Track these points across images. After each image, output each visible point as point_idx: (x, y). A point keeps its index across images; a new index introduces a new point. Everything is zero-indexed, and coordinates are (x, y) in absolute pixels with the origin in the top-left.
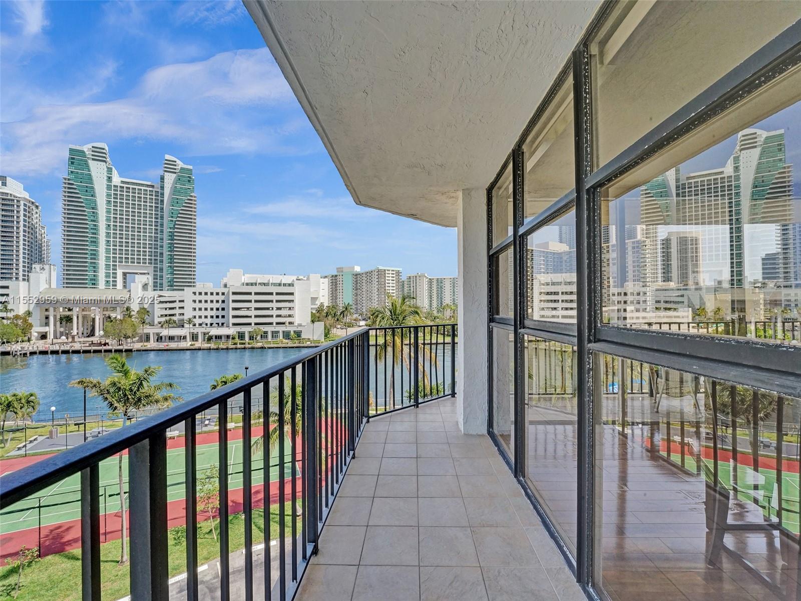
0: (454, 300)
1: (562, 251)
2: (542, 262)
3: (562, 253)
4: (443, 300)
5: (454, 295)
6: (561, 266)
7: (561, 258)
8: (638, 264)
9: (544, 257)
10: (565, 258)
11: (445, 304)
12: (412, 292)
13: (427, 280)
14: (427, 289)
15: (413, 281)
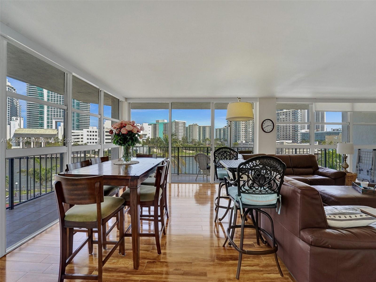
11: (206, 138)
12: (191, 132)
13: (198, 127)
14: (198, 131)
15: (192, 127)
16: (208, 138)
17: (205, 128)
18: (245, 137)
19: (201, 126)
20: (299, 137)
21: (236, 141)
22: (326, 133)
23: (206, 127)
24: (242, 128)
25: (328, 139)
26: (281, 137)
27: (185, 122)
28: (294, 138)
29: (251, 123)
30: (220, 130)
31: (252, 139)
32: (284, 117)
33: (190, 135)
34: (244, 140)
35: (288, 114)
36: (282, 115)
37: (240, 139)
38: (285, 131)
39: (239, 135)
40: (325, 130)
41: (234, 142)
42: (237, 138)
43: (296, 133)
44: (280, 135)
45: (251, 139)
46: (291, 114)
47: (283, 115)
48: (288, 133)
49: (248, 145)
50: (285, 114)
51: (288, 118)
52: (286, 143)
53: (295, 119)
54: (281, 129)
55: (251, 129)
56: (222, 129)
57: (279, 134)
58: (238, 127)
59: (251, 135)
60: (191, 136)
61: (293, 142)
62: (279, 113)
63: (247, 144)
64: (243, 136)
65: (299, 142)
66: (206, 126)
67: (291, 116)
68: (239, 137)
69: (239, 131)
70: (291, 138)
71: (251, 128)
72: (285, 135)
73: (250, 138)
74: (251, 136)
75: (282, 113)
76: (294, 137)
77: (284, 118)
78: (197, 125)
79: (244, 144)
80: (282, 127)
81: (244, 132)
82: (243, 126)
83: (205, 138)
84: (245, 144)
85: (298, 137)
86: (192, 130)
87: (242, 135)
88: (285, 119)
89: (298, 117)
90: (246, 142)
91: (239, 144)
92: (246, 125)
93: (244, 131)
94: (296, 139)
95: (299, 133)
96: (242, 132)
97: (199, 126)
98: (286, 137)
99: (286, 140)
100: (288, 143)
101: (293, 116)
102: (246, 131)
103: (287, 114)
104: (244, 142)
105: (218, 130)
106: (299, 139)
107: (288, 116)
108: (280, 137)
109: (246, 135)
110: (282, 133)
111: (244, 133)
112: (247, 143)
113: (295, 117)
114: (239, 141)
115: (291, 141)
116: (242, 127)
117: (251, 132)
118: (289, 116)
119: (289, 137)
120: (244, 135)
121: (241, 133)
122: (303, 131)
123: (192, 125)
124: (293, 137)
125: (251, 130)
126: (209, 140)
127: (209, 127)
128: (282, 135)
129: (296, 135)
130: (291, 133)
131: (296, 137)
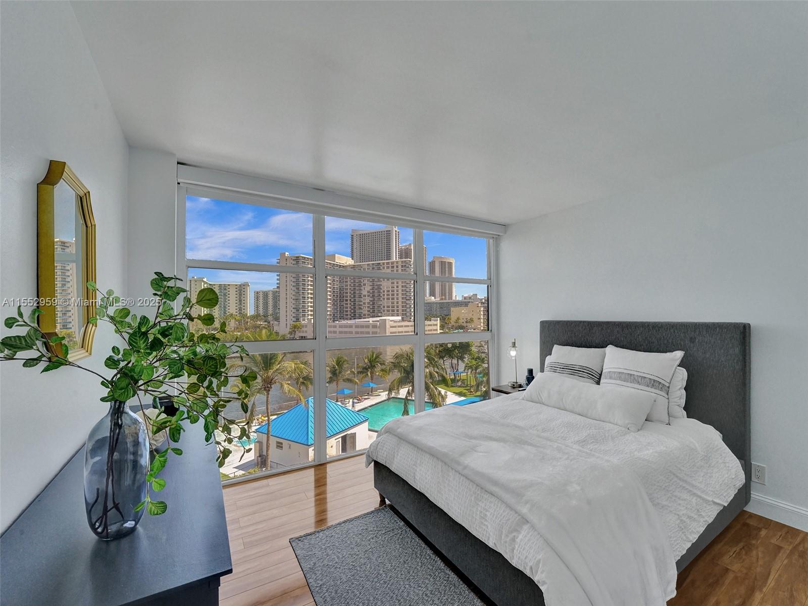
1: (348, 264)
3: (346, 266)
4: (227, 309)
11: (228, 314)
16: (234, 313)
17: (225, 289)
19: (214, 285)
21: (298, 320)
22: (454, 303)
23: (229, 287)
25: (455, 313)
26: (384, 311)
28: (405, 312)
30: (266, 294)
31: (332, 315)
32: (389, 271)
35: (395, 267)
36: (385, 268)
37: (306, 316)
38: (391, 299)
39: (305, 306)
40: (454, 299)
41: (293, 321)
42: (300, 312)
43: (408, 302)
44: (382, 307)
45: (330, 315)
46: (400, 267)
47: (388, 268)
48: (395, 304)
50: (390, 267)
52: (391, 321)
54: (384, 295)
56: (271, 293)
57: (381, 305)
58: (302, 288)
59: (330, 307)
61: (403, 320)
62: (380, 263)
66: (229, 285)
68: (305, 310)
69: (305, 297)
70: (400, 311)
72: (391, 307)
73: (328, 313)
75: (385, 264)
76: (406, 310)
78: (204, 281)
80: (386, 291)
83: (225, 313)
85: (411, 310)
91: (303, 326)
94: (408, 314)
97: (210, 284)
98: (393, 311)
99: (392, 315)
100: (394, 322)
103: (393, 267)
105: (261, 293)
108: (382, 311)
110: (386, 303)
114: (304, 320)
115: (399, 318)
117: (330, 299)
119: (398, 311)
121: (308, 302)
124: (403, 311)
125: (330, 296)
126: (235, 319)
127: (237, 287)
128: (386, 307)
129: (408, 306)
130: (400, 303)
131: (408, 310)
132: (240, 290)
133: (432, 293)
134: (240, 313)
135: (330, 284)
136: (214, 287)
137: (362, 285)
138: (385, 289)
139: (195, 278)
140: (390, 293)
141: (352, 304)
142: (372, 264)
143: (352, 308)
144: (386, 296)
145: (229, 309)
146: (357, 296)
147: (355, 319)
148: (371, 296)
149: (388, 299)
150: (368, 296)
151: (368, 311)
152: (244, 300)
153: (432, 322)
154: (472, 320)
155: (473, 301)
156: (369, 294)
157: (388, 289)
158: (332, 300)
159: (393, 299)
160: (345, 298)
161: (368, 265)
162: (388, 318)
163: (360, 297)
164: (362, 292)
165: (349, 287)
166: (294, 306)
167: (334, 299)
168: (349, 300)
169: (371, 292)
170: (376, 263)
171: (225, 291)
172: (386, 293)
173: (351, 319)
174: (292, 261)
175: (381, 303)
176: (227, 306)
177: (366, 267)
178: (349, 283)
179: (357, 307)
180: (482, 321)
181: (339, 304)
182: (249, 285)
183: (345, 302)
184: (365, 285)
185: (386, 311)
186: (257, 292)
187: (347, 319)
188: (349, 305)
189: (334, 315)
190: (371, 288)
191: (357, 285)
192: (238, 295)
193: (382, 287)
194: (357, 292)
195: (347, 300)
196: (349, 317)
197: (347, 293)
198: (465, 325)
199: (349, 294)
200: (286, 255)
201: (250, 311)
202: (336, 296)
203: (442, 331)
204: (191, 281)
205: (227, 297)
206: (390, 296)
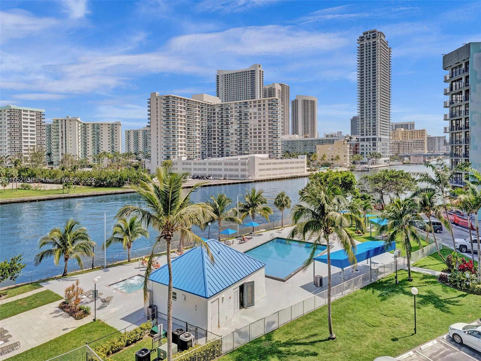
0: (113, 148)
1: (215, 103)
2: (197, 113)
3: (214, 105)
4: (100, 148)
5: (113, 143)
6: (214, 117)
7: (214, 110)
8: (272, 118)
9: (199, 107)
10: (217, 110)
11: (102, 152)
12: (60, 138)
13: (80, 125)
14: (80, 134)
15: (62, 125)
16: (107, 151)
17: (98, 128)
18: (187, 149)
19: (88, 124)
20: (279, 147)
21: (168, 157)
22: (318, 140)
23: (101, 126)
24: (179, 130)
25: (320, 151)
26: (251, 148)
27: (40, 112)
28: (271, 150)
29: (198, 120)
30: (136, 133)
31: (201, 153)
32: (256, 110)
33: (58, 145)
34: (185, 155)
35: (262, 106)
36: (252, 106)
37: (176, 153)
38: (257, 137)
40: (316, 137)
41: (164, 159)
42: (171, 150)
43: (275, 140)
44: (249, 145)
45: (199, 153)
46: (267, 105)
47: (255, 106)
48: (262, 142)
49: (192, 164)
50: (257, 106)
51: (262, 113)
52: (259, 158)
53: (272, 114)
54: (251, 133)
55: (197, 132)
56: (141, 132)
57: (248, 142)
58: (173, 127)
59: (199, 145)
60: (60, 147)
61: (270, 157)
62: (246, 102)
63: (190, 164)
64: (183, 147)
65: (279, 156)
66: (102, 124)
67: (267, 109)
68: (175, 148)
70: (267, 149)
71: (199, 130)
72: (258, 145)
73: (197, 151)
74: (198, 147)
75: (252, 103)
76: (272, 148)
77: (255, 113)
78: (78, 121)
79: (183, 164)
80: (253, 130)
81: (185, 139)
82: (183, 126)
83: (98, 151)
84: (187, 164)
85: (277, 148)
86: (62, 132)
87: (181, 145)
88: (257, 114)
89: (277, 111)
90: (189, 159)
91: (173, 164)
92: (189, 125)
93: (185, 137)
94: (275, 152)
95: (279, 140)
96: (179, 138)
97: (84, 124)
98: (260, 148)
99: (260, 153)
100: (262, 159)
101: (269, 109)
102: (188, 137)
103: (260, 106)
104: (184, 159)
105: (132, 132)
106: (279, 151)
107: (262, 109)
108: (249, 149)
109: (188, 145)
110: (253, 141)
111: (185, 141)
112: (190, 161)
113: (274, 112)
114: (174, 157)
115: (267, 156)
116: (181, 128)
117: (199, 138)
118: (264, 109)
119: (265, 148)
120: (185, 145)
122: (287, 137)
123: (62, 120)
124: (270, 148)
125: (199, 134)
126: (108, 157)
127: (109, 126)
128: (253, 145)
129: (275, 144)
130: (267, 141)
131: (275, 148)
132: (113, 130)
133: (295, 132)
134: (112, 151)
135: (199, 122)
136: (88, 126)
137: (230, 123)
138: (252, 127)
139: (70, 117)
140: (257, 131)
141: (220, 142)
142: (240, 103)
143: (220, 146)
144: (253, 135)
145: (102, 147)
146: (225, 134)
147: (222, 156)
148: (238, 134)
149: (255, 137)
150: (236, 134)
151: (236, 149)
152: (116, 139)
153: (299, 160)
154: (338, 158)
155: (337, 138)
156: (236, 132)
157: (255, 127)
158: (201, 138)
159: (260, 137)
160: (213, 137)
161: (235, 104)
162: (256, 155)
163: (228, 135)
164: (229, 130)
165: (216, 125)
166: (164, 144)
167: (203, 137)
168: (217, 139)
169: (238, 130)
170: (243, 102)
171: (98, 131)
172: (253, 131)
173: (218, 156)
174: (162, 101)
175: (248, 141)
176: (100, 145)
177: (234, 106)
178: (217, 122)
179: (225, 145)
180: (348, 158)
181: (207, 142)
182: (121, 125)
183: (213, 140)
184: (232, 123)
185: (253, 148)
186: (129, 131)
187: (215, 156)
188: (217, 144)
189: (202, 153)
190: (238, 126)
191: (225, 123)
192: (111, 134)
193: (249, 125)
194: (225, 130)
195: (214, 138)
196: (217, 154)
197: (214, 131)
198: (331, 162)
199: (217, 133)
200: (157, 95)
201: (122, 149)
202: (204, 135)
203: (308, 168)
204: (65, 120)
205: (100, 136)
206: (257, 135)
